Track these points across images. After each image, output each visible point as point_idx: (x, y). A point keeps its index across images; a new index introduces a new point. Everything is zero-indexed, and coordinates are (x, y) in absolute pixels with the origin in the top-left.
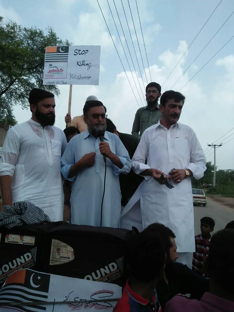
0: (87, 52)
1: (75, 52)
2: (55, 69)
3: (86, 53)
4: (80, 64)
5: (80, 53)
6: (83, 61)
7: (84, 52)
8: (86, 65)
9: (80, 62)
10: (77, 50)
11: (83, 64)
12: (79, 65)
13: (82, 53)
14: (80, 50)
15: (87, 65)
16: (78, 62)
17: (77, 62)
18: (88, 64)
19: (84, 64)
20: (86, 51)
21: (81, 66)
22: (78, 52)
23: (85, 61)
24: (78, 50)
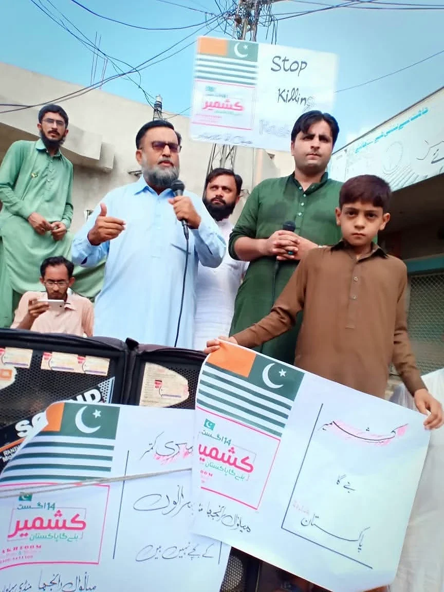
0: (304, 65)
1: (274, 62)
2: (222, 100)
3: (301, 69)
4: (287, 95)
5: (286, 68)
6: (294, 89)
7: (297, 65)
8: (302, 100)
9: (286, 91)
10: (280, 58)
11: (293, 98)
12: (284, 101)
13: (292, 68)
14: (288, 60)
15: (304, 101)
16: (281, 92)
17: (279, 90)
18: (305, 99)
19: (297, 99)
20: (302, 63)
21: (289, 101)
22: (281, 64)
23: (298, 89)
24: (283, 58)
